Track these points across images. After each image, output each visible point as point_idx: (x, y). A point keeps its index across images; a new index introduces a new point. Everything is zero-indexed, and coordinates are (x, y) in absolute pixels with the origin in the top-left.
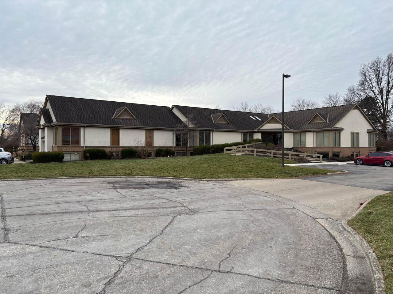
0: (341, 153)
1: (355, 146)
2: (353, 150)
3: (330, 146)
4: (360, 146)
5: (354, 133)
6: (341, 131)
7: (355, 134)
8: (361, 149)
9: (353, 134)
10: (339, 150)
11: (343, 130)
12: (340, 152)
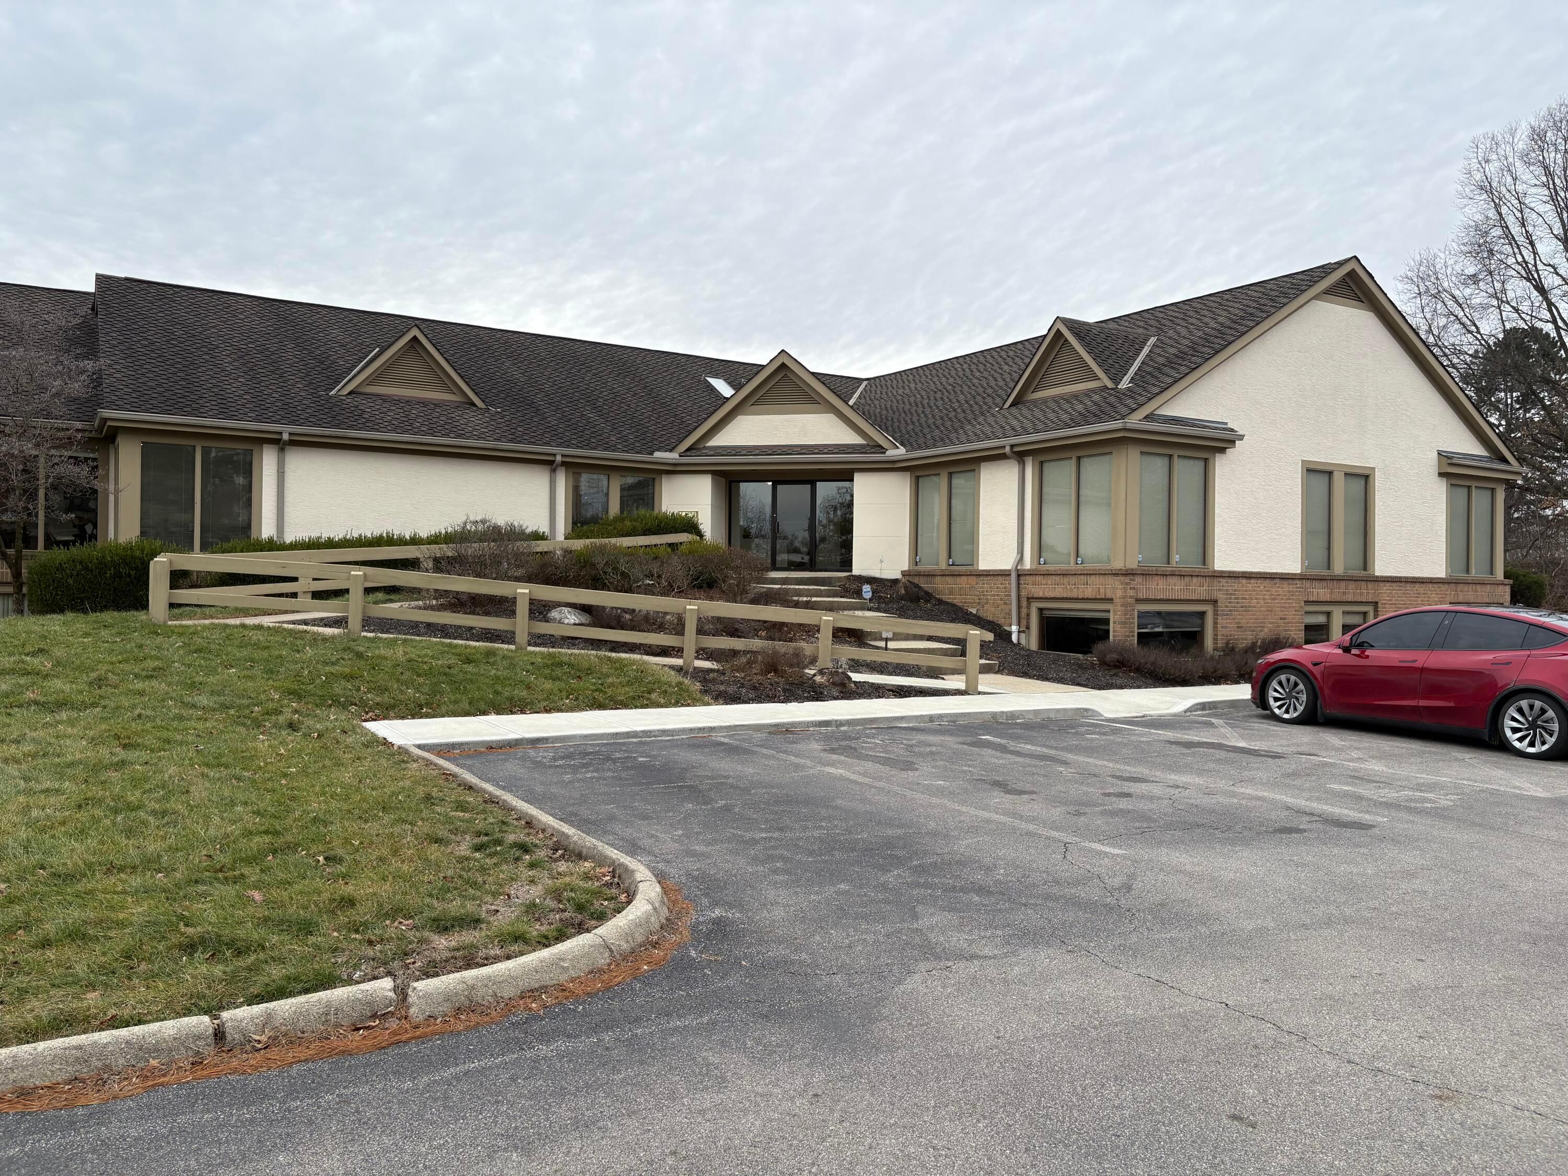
0: (1216, 614)
1: (1338, 568)
2: (1320, 592)
3: (1118, 564)
4: (1381, 568)
5: (1330, 473)
6: (1222, 450)
7: (1338, 478)
8: (1385, 588)
9: (1322, 480)
10: (1199, 589)
11: (1232, 442)
12: (1208, 609)
